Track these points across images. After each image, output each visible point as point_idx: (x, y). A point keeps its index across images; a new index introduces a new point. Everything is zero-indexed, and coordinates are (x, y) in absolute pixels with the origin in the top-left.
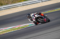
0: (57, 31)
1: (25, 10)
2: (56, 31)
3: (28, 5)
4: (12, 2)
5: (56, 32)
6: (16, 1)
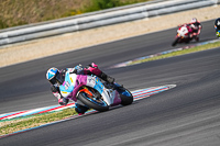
1: (87, 46)
3: (100, 29)
4: (42, 16)
6: (56, 12)
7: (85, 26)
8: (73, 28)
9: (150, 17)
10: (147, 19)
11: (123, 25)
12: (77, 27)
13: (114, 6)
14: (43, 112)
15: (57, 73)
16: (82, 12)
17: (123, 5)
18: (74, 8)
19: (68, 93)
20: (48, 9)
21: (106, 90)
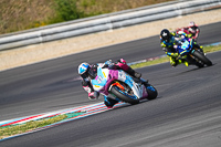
0: (171, 139)
2: (168, 136)
3: (64, 41)
4: (5, 28)
5: (166, 140)
6: (19, 24)
7: (49, 37)
8: (37, 40)
9: (114, 28)
10: (111, 31)
11: (87, 36)
12: (41, 39)
13: (78, 18)
14: (6, 125)
15: (89, 68)
16: (46, 23)
17: (87, 16)
18: (38, 19)
19: (101, 87)
20: (12, 20)
21: (135, 84)
